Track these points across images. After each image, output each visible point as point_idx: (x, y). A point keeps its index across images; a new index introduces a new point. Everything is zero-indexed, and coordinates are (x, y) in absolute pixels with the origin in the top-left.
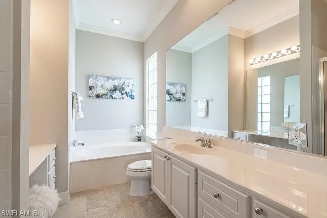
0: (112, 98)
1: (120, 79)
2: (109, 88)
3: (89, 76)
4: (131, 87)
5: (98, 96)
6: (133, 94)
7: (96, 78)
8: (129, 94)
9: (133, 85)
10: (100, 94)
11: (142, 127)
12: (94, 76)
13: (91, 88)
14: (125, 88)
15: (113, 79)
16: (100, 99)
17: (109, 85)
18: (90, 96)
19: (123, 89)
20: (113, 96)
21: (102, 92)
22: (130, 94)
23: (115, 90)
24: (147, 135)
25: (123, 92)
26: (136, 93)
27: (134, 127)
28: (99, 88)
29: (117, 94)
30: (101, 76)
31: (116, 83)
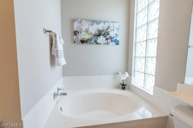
0: (97, 43)
1: (105, 22)
2: (94, 33)
3: (74, 21)
4: (116, 31)
5: (83, 42)
6: (118, 39)
7: (81, 22)
8: (113, 39)
9: (118, 29)
10: (85, 40)
11: (127, 75)
12: (79, 20)
13: (76, 33)
14: (110, 32)
15: (98, 23)
16: (85, 45)
17: (93, 29)
18: (75, 42)
19: (108, 34)
20: (98, 41)
21: (87, 37)
22: (115, 39)
23: (100, 35)
24: (132, 83)
25: (108, 37)
26: (121, 38)
27: (117, 74)
28: (83, 33)
29: (101, 39)
30: (85, 20)
31: (101, 27)
